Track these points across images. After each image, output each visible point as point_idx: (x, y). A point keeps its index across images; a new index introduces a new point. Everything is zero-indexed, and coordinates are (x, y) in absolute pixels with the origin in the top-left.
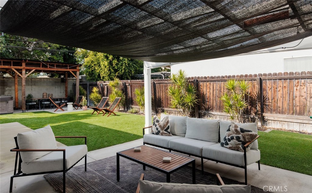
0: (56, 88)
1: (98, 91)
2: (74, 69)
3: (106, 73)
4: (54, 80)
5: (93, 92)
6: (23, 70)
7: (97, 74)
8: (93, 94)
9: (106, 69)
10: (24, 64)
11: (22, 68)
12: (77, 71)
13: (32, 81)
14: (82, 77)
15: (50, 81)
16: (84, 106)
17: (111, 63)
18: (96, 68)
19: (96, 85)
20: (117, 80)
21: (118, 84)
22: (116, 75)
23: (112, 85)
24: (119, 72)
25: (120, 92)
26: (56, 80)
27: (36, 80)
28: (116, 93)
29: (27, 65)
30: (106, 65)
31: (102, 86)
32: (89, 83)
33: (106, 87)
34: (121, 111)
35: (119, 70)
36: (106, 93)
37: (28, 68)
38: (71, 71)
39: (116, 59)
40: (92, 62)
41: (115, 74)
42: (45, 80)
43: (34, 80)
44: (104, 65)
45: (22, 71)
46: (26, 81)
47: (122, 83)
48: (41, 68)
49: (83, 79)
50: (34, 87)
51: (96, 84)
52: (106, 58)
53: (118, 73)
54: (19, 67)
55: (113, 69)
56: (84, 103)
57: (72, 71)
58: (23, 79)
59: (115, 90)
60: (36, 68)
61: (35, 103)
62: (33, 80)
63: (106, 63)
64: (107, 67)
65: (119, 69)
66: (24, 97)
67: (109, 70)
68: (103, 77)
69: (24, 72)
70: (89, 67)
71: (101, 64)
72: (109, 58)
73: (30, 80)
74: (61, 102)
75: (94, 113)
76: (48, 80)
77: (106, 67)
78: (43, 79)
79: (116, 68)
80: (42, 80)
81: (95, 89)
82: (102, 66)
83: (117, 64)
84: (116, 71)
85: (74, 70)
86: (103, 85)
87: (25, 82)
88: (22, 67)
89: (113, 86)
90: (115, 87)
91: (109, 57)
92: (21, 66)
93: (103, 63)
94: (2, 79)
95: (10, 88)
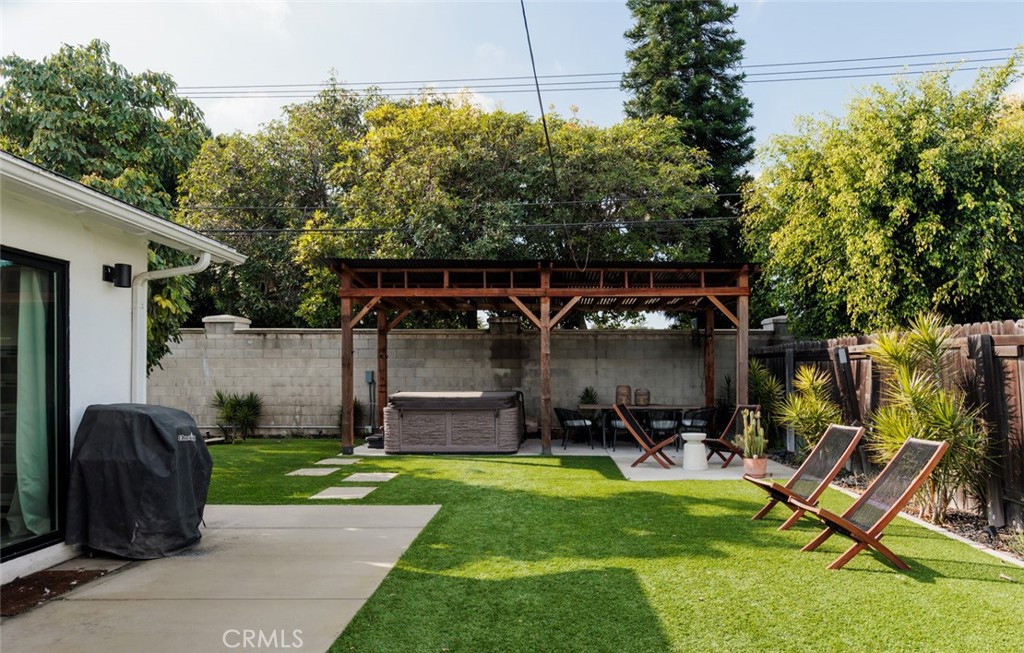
0: (674, 367)
1: (824, 387)
2: (727, 288)
3: (877, 293)
4: (670, 338)
5: (800, 393)
6: (543, 300)
7: (834, 305)
8: (798, 402)
9: (878, 276)
10: (545, 279)
11: (539, 294)
12: (738, 297)
13: (596, 340)
14: (776, 323)
15: (654, 340)
16: (751, 457)
17: (902, 239)
18: (826, 276)
19: (819, 358)
20: (928, 326)
21: (933, 346)
22: (933, 304)
23: (893, 356)
24: (955, 286)
25: (949, 402)
26: (675, 338)
27: (610, 338)
28: (918, 404)
29: (556, 281)
30: (877, 250)
31: (843, 360)
32: (794, 347)
33: (867, 364)
34: (954, 519)
35: (956, 275)
36: (868, 396)
37: (559, 292)
38: (712, 294)
39: (936, 213)
40: (809, 248)
41: (931, 296)
42: (638, 338)
43: (605, 337)
44: (864, 253)
45: (539, 304)
46: (552, 341)
47: (962, 342)
48: (602, 290)
49: (781, 330)
50: (603, 363)
51: (821, 352)
52: (875, 217)
53: (949, 293)
54: (531, 289)
55: (916, 269)
56: (751, 443)
57: (717, 297)
58: (543, 332)
59: (908, 386)
60: (582, 290)
61: (588, 423)
62: (599, 337)
63: (876, 240)
64: (885, 260)
65: (957, 268)
66: (545, 400)
67: (897, 278)
68: (863, 318)
69: (545, 307)
70: (797, 272)
71: (850, 249)
72: (894, 215)
73: (591, 338)
74: (680, 425)
75: (768, 515)
76: (650, 338)
77: (875, 266)
78: (632, 335)
79: (938, 264)
80: (630, 337)
81: (807, 377)
82: (854, 260)
83: (941, 242)
84: (934, 278)
85: (727, 291)
86: (848, 354)
87: (548, 343)
88: (538, 289)
89: (897, 358)
90: (912, 365)
91: (893, 207)
92: (538, 285)
93: (860, 246)
94: (515, 337)
95: (536, 368)
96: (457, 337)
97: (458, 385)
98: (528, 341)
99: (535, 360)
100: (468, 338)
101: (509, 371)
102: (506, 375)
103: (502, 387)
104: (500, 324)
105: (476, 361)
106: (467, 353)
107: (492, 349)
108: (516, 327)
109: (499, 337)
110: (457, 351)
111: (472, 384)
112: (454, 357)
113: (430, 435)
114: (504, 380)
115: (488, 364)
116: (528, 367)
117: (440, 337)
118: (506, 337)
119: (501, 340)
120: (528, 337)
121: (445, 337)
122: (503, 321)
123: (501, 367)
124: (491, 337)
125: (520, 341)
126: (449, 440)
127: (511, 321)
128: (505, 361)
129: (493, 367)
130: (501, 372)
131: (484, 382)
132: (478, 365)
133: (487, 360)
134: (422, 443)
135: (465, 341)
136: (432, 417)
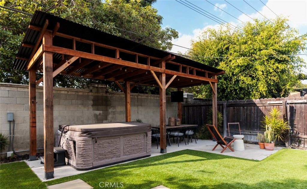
6: (163, 75)
10: (164, 64)
11: (161, 71)
12: (215, 83)
37: (169, 72)
38: (210, 81)
54: (158, 68)
58: (163, 91)
60: (177, 72)
62: (139, 97)
88: (161, 69)
92: (161, 67)
94: (104, 95)
95: (114, 110)
96: (74, 93)
97: (74, 120)
98: (110, 97)
99: (113, 107)
100: (80, 94)
101: (101, 112)
102: (100, 114)
103: (98, 120)
104: (98, 87)
105: (85, 107)
106: (80, 102)
107: (93, 101)
108: (105, 90)
109: (96, 94)
110: (73, 101)
111: (82, 119)
112: (72, 104)
113: (111, 152)
114: (99, 117)
115: (91, 108)
116: (110, 110)
117: (63, 92)
118: (100, 94)
119: (98, 96)
120: (110, 95)
121: (66, 92)
122: (99, 86)
123: (98, 110)
124: (92, 94)
125: (107, 97)
126: (122, 154)
127: (103, 86)
128: (100, 107)
129: (93, 110)
130: (98, 112)
131: (89, 118)
132: (86, 109)
133: (90, 106)
134: (106, 158)
135: (78, 95)
136: (113, 140)
